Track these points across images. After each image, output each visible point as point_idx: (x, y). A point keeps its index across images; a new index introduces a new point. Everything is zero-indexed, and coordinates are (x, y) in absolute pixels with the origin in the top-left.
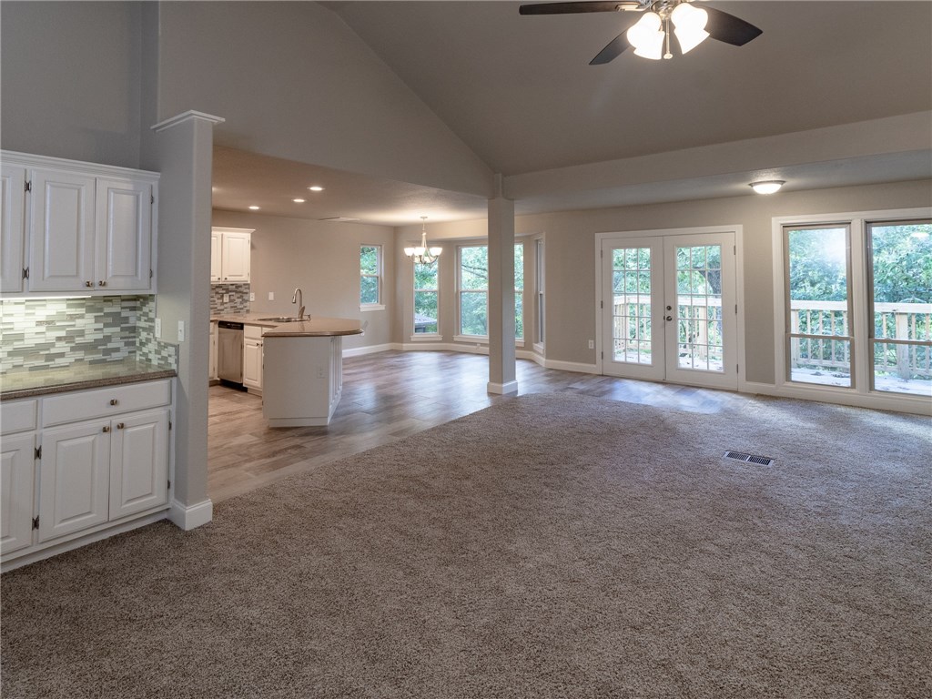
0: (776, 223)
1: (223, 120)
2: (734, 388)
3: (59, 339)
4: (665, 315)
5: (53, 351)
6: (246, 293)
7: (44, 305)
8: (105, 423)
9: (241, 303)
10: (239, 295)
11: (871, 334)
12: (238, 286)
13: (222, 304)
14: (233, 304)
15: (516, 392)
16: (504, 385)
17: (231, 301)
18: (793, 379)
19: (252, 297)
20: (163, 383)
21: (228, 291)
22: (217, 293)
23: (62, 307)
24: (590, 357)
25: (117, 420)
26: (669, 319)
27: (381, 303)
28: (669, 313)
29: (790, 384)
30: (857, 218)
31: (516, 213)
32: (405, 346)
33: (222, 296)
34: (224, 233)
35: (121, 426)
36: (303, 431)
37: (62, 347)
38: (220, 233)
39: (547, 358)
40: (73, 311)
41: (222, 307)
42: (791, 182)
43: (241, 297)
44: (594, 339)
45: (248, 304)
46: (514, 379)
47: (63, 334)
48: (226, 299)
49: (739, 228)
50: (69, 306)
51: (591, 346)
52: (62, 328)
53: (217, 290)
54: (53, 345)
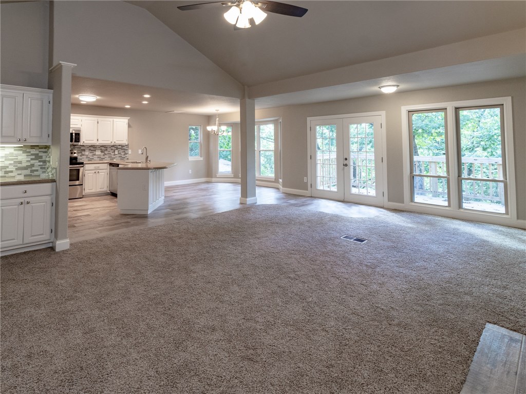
0: (404, 109)
1: (76, 65)
2: (382, 205)
3: (10, 164)
4: (344, 162)
5: (8, 170)
6: (127, 150)
7: (4, 149)
8: (22, 200)
9: (124, 155)
10: (123, 151)
11: (459, 175)
12: (122, 146)
13: (115, 155)
14: (119, 155)
15: (256, 203)
16: (248, 199)
17: (119, 154)
18: (415, 201)
19: (130, 152)
20: (49, 185)
21: (117, 149)
22: (112, 149)
23: (12, 150)
24: (304, 186)
25: (27, 200)
26: (346, 165)
27: (201, 157)
28: (346, 162)
29: (413, 204)
30: (450, 106)
31: (256, 108)
32: (214, 180)
33: (114, 151)
34: (115, 120)
35: (28, 203)
36: (134, 216)
37: (11, 168)
38: (112, 120)
39: (283, 187)
40: (16, 152)
41: (114, 157)
42: (403, 86)
43: (124, 152)
44: (307, 177)
45: (127, 155)
46: (255, 196)
47: (12, 162)
48: (116, 152)
49: (383, 113)
50: (15, 150)
51: (305, 181)
52: (12, 160)
53: (112, 148)
54: (8, 167)
